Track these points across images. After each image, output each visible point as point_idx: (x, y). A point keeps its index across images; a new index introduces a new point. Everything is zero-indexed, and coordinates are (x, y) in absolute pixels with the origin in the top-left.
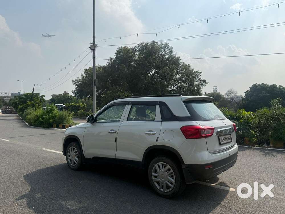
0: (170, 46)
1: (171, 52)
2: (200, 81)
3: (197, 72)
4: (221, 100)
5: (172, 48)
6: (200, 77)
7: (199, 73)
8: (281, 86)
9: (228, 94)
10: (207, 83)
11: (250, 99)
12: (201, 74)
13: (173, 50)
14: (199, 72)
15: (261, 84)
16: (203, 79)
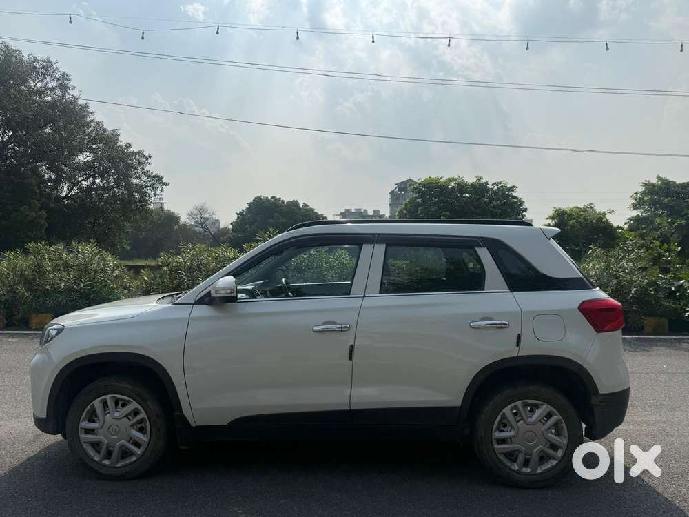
0: (62, 70)
1: (64, 87)
2: (149, 177)
3: (139, 153)
4: (176, 228)
5: (65, 77)
6: (147, 168)
7: (144, 156)
8: (307, 206)
9: (195, 215)
10: (167, 184)
11: (249, 229)
12: (149, 161)
13: (71, 84)
14: (144, 153)
15: (270, 198)
16: (154, 174)
